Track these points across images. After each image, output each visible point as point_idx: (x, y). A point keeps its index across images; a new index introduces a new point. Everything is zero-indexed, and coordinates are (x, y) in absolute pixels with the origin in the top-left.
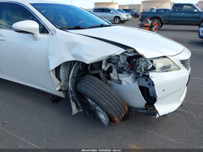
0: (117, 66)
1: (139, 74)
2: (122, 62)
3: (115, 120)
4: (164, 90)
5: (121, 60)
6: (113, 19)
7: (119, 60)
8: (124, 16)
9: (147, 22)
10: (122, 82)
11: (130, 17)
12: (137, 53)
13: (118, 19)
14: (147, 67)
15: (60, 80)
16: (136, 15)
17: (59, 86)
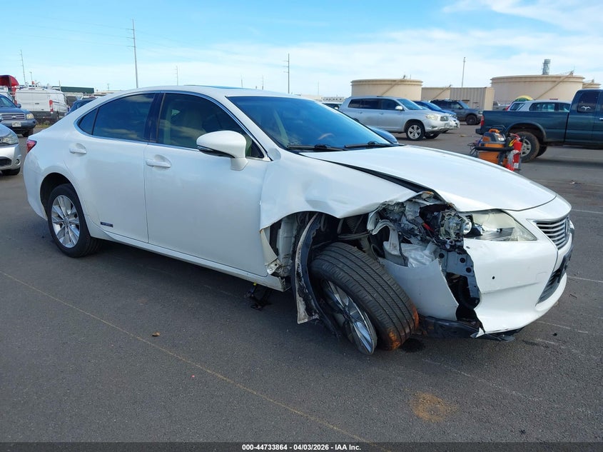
0: (400, 224)
1: (445, 243)
2: (410, 217)
3: (390, 338)
4: (494, 278)
5: (407, 213)
6: (401, 128)
7: (403, 213)
8: (434, 119)
9: (494, 139)
10: (408, 260)
11: (453, 122)
12: (441, 201)
13: (418, 129)
14: (460, 229)
15: (276, 252)
16: (472, 118)
17: (273, 265)
